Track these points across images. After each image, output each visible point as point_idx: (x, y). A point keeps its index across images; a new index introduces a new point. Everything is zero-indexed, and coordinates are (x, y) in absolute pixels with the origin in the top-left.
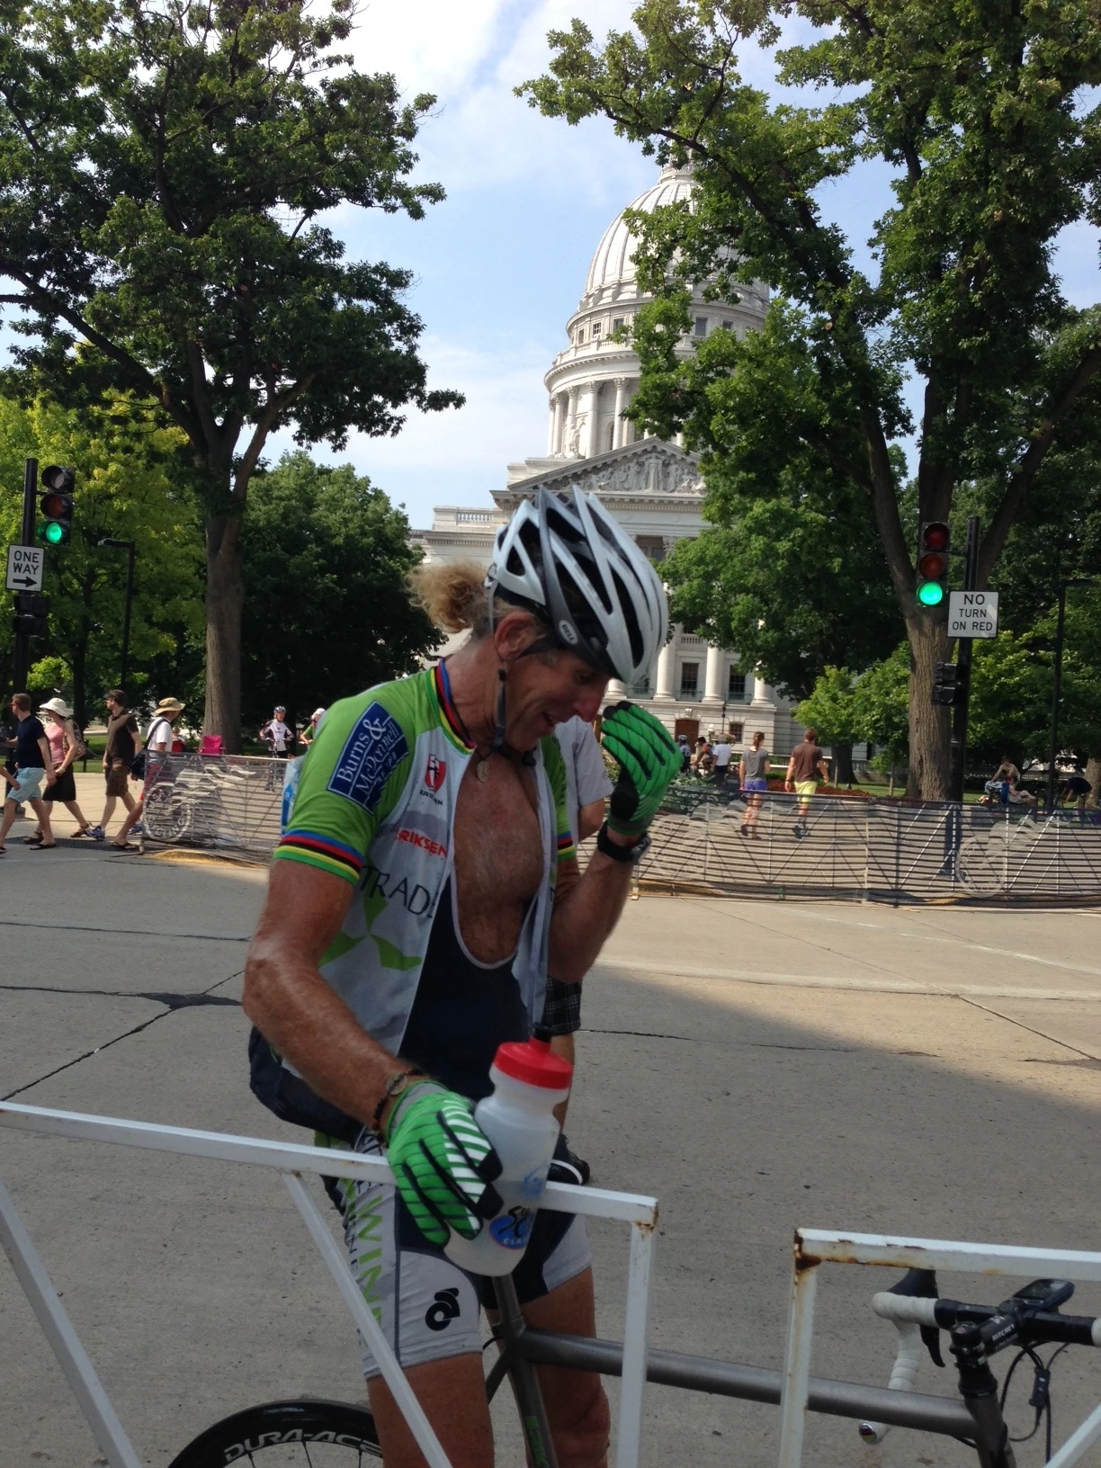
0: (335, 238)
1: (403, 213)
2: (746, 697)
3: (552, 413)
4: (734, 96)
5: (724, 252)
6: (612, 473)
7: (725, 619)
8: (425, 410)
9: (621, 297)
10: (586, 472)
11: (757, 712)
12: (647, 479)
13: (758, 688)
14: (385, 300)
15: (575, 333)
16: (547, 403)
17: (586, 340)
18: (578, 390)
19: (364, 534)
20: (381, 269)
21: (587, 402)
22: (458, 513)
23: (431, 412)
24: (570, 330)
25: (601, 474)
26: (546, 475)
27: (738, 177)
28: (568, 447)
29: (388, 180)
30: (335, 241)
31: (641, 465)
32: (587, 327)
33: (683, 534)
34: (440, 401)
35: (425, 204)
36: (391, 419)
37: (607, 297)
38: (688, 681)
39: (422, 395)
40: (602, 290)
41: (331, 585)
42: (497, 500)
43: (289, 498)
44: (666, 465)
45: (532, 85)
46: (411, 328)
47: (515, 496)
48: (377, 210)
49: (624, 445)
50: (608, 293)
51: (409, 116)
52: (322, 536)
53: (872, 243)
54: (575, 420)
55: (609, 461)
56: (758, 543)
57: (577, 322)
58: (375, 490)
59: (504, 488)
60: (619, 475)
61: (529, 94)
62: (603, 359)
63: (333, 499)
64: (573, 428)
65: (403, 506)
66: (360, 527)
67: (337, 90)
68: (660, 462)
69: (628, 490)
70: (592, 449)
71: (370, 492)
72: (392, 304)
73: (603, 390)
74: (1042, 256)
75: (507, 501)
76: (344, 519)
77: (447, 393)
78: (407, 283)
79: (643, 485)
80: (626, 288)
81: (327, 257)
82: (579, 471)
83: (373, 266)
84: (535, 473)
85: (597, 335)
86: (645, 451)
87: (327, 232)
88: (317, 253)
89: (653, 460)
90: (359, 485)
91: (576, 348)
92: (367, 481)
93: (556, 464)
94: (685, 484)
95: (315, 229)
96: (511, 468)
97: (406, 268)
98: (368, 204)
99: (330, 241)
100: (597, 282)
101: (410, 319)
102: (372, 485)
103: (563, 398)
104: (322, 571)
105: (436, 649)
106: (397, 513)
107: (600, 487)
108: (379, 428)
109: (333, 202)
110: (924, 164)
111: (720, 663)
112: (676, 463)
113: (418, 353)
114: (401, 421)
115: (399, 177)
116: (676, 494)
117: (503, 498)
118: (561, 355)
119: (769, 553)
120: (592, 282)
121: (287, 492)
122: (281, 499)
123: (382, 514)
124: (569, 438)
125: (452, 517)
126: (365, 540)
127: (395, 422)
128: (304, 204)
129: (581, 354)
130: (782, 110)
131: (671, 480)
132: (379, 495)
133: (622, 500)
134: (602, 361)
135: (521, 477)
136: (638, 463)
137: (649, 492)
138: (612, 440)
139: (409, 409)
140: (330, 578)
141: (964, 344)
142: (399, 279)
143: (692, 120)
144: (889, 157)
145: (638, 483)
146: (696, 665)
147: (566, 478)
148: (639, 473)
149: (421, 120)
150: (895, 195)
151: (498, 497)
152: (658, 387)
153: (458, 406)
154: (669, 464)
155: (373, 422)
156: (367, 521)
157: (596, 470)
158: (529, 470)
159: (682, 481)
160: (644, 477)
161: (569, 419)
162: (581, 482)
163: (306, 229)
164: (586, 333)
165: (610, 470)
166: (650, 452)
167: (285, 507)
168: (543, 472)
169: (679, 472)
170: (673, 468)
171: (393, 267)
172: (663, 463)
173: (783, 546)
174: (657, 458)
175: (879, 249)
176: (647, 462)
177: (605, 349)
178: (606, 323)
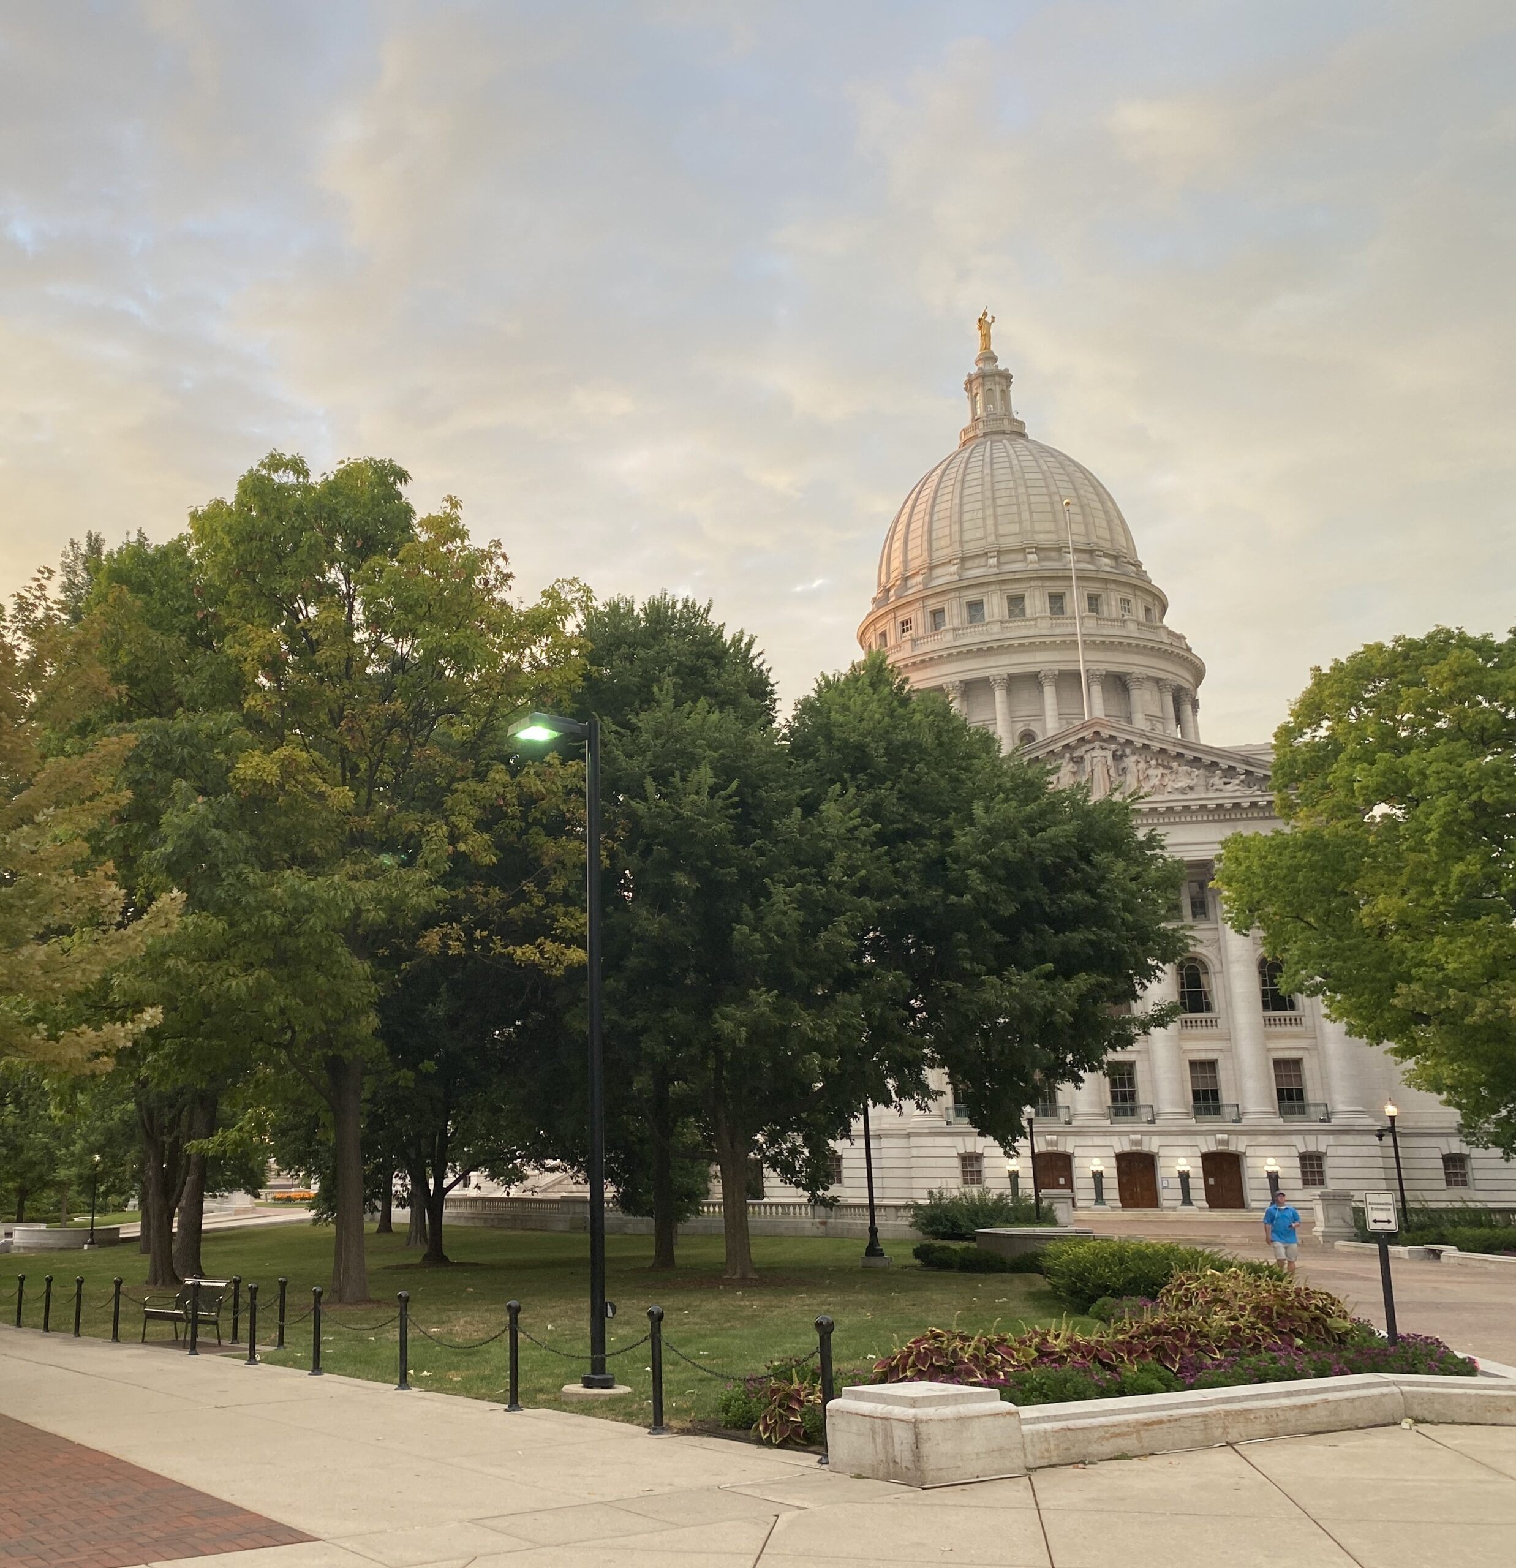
12: (1091, 780)
146: (1216, 1062)
148: (1075, 772)
160: (1086, 778)
172: (1115, 755)
176: (1087, 757)
177: (929, 646)
178: (920, 618)
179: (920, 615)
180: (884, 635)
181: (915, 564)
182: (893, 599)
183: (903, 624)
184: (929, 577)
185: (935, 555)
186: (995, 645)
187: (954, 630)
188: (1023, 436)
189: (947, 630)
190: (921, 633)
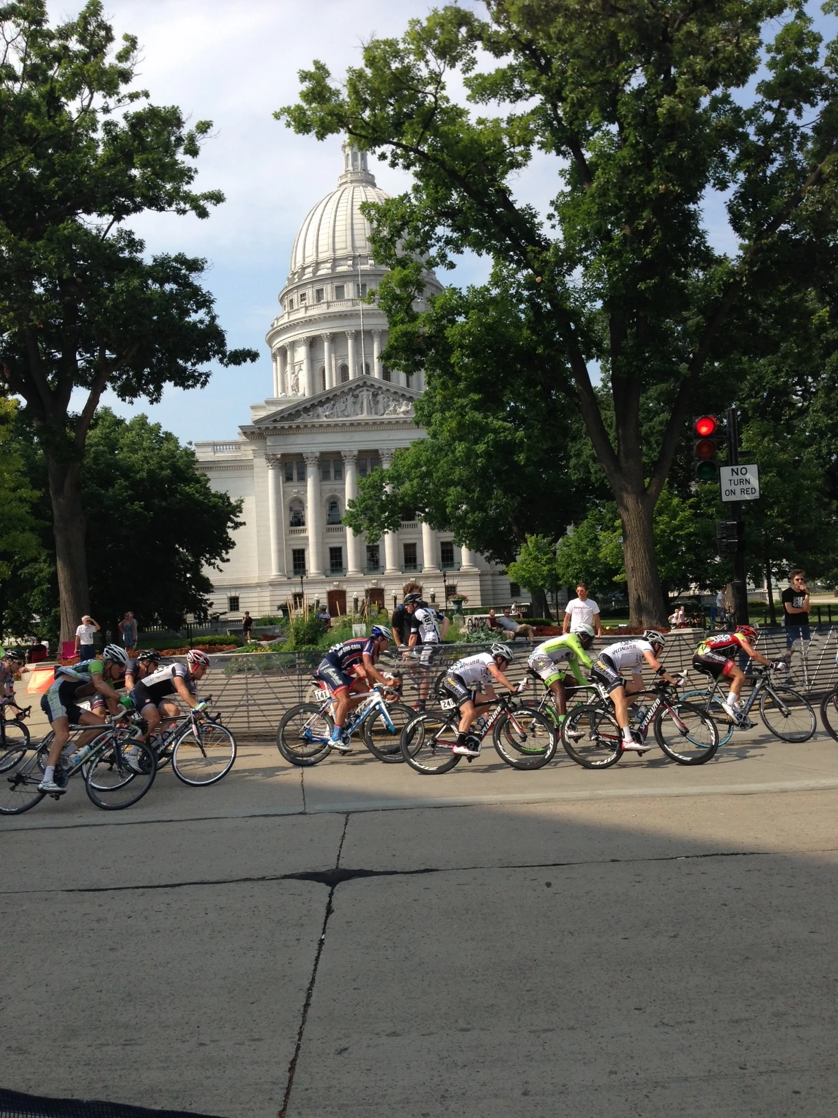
0: (137, 237)
1: (192, 214)
2: (456, 565)
3: (274, 364)
4: (444, 111)
5: (441, 231)
6: (334, 405)
7: (441, 507)
8: (226, 365)
9: (320, 273)
10: (313, 406)
11: (466, 575)
12: (362, 407)
13: (464, 555)
14: (185, 283)
15: (286, 302)
16: (270, 356)
17: (295, 307)
18: (293, 345)
19: (162, 468)
20: (181, 259)
21: (301, 353)
22: (214, 445)
23: (232, 366)
24: (281, 300)
25: (325, 406)
26: (282, 411)
27: (453, 174)
28: (290, 389)
29: (177, 190)
30: (137, 239)
31: (356, 397)
32: (295, 296)
33: (393, 446)
34: (239, 357)
35: (209, 206)
36: (200, 375)
37: (308, 274)
38: (410, 558)
39: (224, 354)
40: (304, 269)
41: (139, 510)
42: (245, 433)
43: (97, 444)
44: (375, 395)
45: (287, 110)
46: (205, 302)
47: (259, 428)
48: (170, 214)
49: (334, 386)
50: (310, 269)
51: (192, 139)
52: (127, 471)
53: (550, 217)
54: (293, 367)
55: (331, 396)
56: (460, 447)
57: (287, 293)
58: (166, 433)
59: (250, 423)
60: (340, 406)
61: (285, 118)
62: (311, 320)
63: (134, 443)
64: (293, 373)
65: (190, 443)
66: (158, 463)
67: (137, 122)
68: (371, 393)
69: (347, 416)
70: (309, 388)
71: (161, 435)
72: (191, 285)
73: (313, 343)
74: (693, 217)
75: (253, 433)
76: (145, 457)
77: (244, 350)
78: (203, 268)
79: (360, 412)
80: (322, 266)
81: (131, 253)
82: (308, 405)
83: (173, 256)
84: (274, 409)
85: (303, 302)
86: (358, 386)
87: (130, 233)
88: (122, 249)
89: (365, 393)
90: (153, 430)
91: (289, 313)
92: (158, 426)
93: (289, 401)
94: (392, 408)
95: (120, 231)
96: (253, 408)
97: (200, 257)
98: (162, 209)
99: (134, 239)
100: (299, 263)
101: (203, 295)
102: (163, 430)
103: (283, 351)
104: (132, 500)
105: (227, 553)
106: (186, 450)
107: (326, 416)
108: (190, 383)
109: (138, 209)
110: (588, 155)
111: (433, 540)
112: (382, 393)
113: (218, 322)
114: (208, 375)
115: (186, 188)
116: (385, 416)
117: (249, 431)
118: (277, 319)
119: (469, 454)
120: (295, 263)
121: (96, 440)
122: (91, 446)
123: (174, 451)
124: (290, 381)
125: (210, 449)
126: (164, 473)
127: (203, 377)
128: (110, 212)
129: (293, 317)
130: (481, 121)
131: (380, 406)
132: (169, 437)
133: (344, 425)
134: (310, 321)
135: (263, 414)
136: (353, 395)
137: (364, 416)
138: (324, 380)
139: (212, 366)
140: (137, 506)
141: (641, 286)
142: (195, 266)
143: (415, 133)
144: (559, 152)
145: (355, 411)
146: (414, 545)
147: (298, 411)
148: (354, 403)
149: (201, 141)
150: (563, 181)
151: (246, 431)
152: (405, 334)
153: (253, 360)
154: (377, 394)
155: (185, 380)
156: (163, 458)
157: (321, 404)
158: (268, 407)
159: (388, 406)
160: (359, 406)
161: (289, 367)
162: (311, 413)
163: (113, 232)
164: (295, 301)
165: (332, 402)
166: (362, 387)
167: (95, 453)
168: (280, 408)
169: (386, 399)
170: (380, 397)
171: (190, 256)
172: (373, 394)
173: (480, 448)
174: (368, 390)
175: (555, 221)
176: (360, 395)
177: (312, 312)
178: (310, 292)
179: (310, 290)
180: (291, 301)
181: (309, 260)
182: (296, 280)
183: (301, 295)
184: (316, 269)
185: (320, 255)
186: (349, 313)
187: (328, 302)
188: (374, 185)
189: (324, 303)
190: (311, 304)
